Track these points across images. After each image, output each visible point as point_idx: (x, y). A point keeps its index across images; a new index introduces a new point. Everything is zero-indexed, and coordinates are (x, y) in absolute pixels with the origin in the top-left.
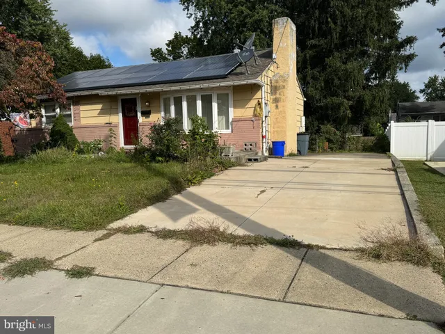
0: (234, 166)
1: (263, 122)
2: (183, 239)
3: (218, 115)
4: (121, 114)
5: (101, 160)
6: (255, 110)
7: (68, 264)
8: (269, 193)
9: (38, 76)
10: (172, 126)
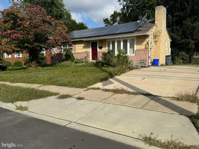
0: (134, 69)
1: (149, 51)
2: (112, 92)
3: (130, 48)
4: (91, 48)
5: (84, 65)
6: (146, 46)
7: (77, 96)
8: (146, 79)
9: (62, 34)
10: (110, 53)
